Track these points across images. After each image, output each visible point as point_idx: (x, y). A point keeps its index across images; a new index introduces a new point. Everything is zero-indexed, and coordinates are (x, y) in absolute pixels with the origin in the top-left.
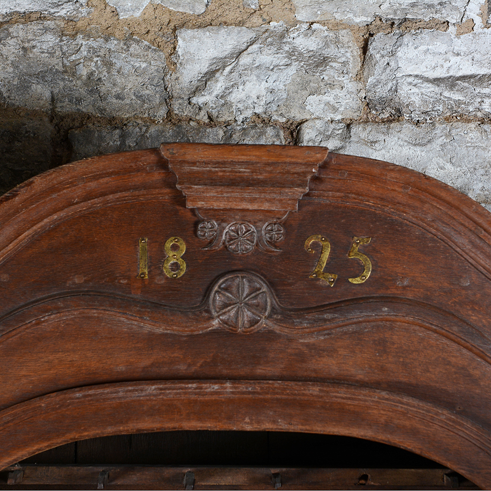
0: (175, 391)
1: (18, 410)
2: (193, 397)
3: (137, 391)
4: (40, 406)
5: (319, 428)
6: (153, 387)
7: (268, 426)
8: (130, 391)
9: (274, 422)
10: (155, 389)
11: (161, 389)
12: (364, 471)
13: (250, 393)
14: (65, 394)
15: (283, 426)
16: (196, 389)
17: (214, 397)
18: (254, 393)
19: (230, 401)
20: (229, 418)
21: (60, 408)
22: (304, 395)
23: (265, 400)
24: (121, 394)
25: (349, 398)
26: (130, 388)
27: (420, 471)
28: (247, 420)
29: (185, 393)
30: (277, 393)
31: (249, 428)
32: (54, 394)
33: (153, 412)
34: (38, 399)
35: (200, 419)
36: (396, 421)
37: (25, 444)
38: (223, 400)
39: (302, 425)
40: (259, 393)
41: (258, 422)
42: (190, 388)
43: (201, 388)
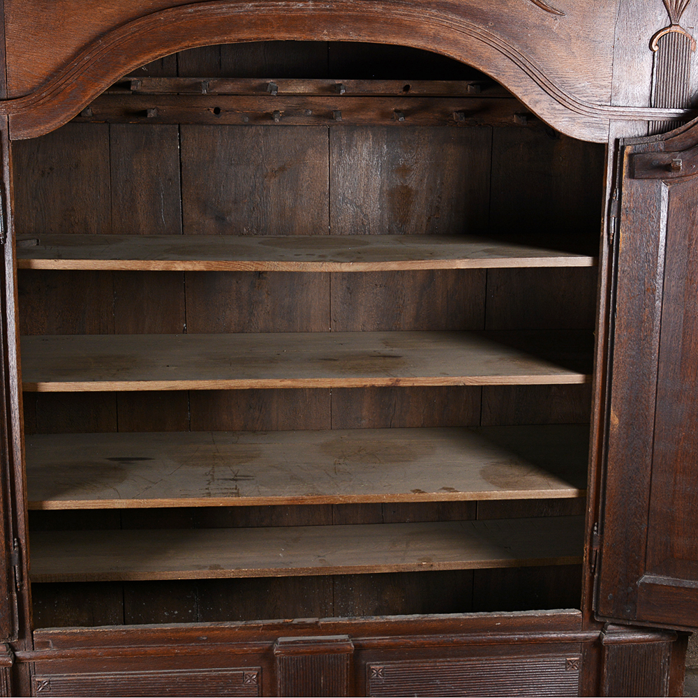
0: (268, 8)
1: (142, 22)
2: (282, 13)
3: (237, 7)
4: (160, 19)
5: (382, 39)
6: (250, 5)
7: (342, 37)
8: (232, 7)
9: (347, 34)
10: (252, 6)
11: (257, 6)
12: (406, 82)
13: (327, 10)
14: (180, 9)
15: (353, 37)
16: (284, 6)
17: (299, 14)
18: (331, 10)
19: (312, 17)
20: (311, 30)
21: (175, 21)
22: (371, 12)
23: (340, 17)
24: (224, 10)
25: (406, 15)
26: (232, 5)
27: (450, 82)
28: (325, 32)
29: (276, 10)
30: (349, 10)
31: (326, 39)
32: (171, 9)
33: (251, 25)
34: (158, 13)
35: (288, 32)
36: (442, 34)
37: (150, 50)
38: (306, 15)
39: (369, 36)
40: (335, 11)
41: (334, 34)
42: (280, 6)
43: (289, 6)
